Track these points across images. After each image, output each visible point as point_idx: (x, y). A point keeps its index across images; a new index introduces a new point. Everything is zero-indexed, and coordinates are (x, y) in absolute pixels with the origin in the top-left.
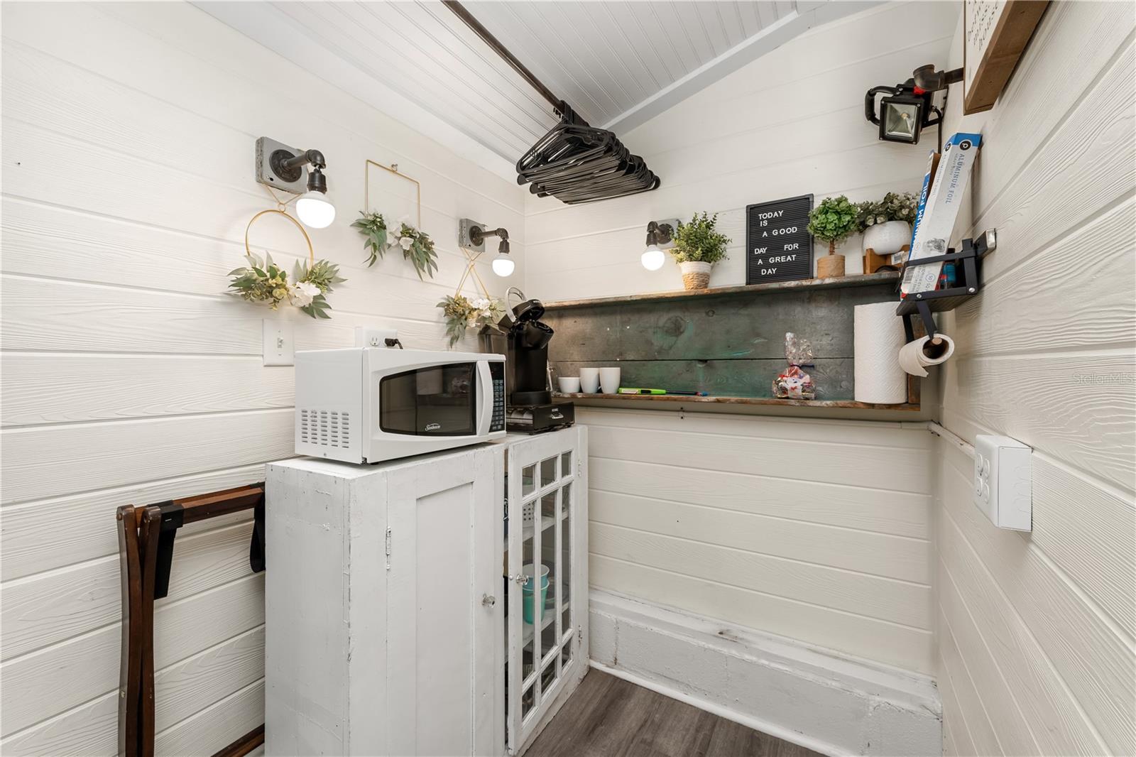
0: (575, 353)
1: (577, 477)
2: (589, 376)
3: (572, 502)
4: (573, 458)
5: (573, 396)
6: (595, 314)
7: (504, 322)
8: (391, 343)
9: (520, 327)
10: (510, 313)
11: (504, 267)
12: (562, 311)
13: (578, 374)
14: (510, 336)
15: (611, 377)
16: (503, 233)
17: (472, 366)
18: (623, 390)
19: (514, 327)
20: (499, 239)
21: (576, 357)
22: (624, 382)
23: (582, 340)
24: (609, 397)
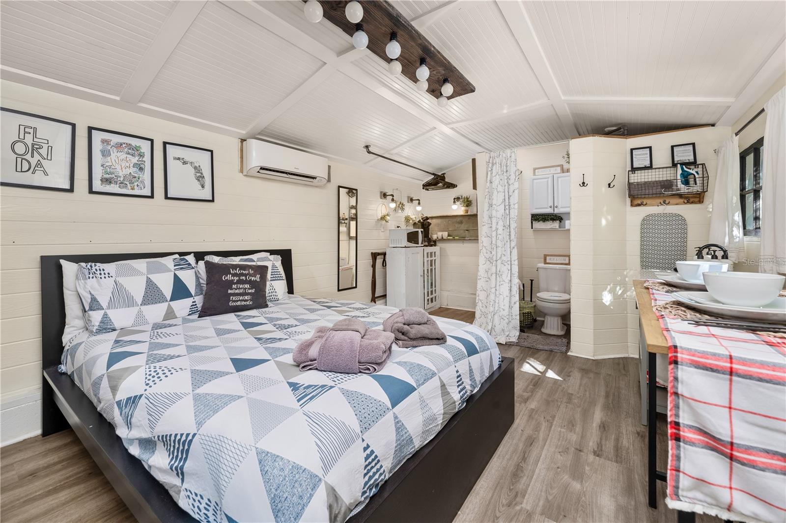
0: (436, 229)
1: (438, 259)
2: (440, 234)
3: (436, 264)
4: (436, 253)
5: (436, 239)
6: (441, 219)
7: (419, 221)
8: (398, 227)
9: (423, 223)
10: (421, 219)
11: (419, 208)
12: (432, 218)
13: (437, 234)
14: (422, 225)
15: (445, 234)
16: (419, 200)
17: (418, 231)
18: (449, 238)
19: (422, 223)
20: (418, 201)
21: (436, 230)
22: (449, 235)
23: (438, 225)
24: (445, 240)
